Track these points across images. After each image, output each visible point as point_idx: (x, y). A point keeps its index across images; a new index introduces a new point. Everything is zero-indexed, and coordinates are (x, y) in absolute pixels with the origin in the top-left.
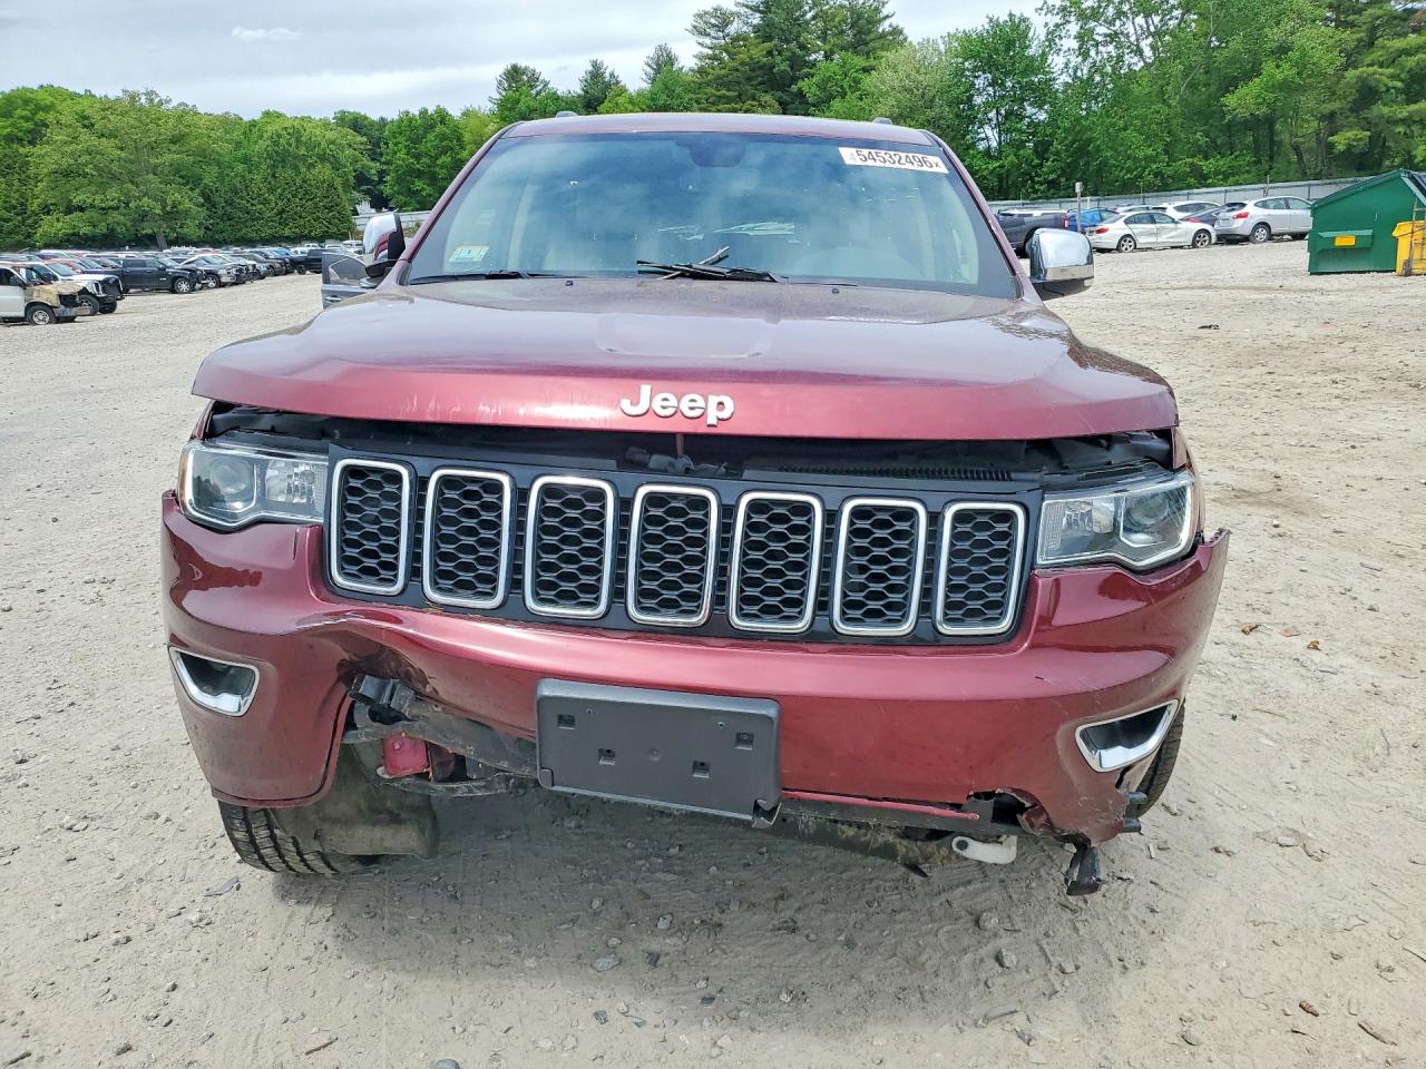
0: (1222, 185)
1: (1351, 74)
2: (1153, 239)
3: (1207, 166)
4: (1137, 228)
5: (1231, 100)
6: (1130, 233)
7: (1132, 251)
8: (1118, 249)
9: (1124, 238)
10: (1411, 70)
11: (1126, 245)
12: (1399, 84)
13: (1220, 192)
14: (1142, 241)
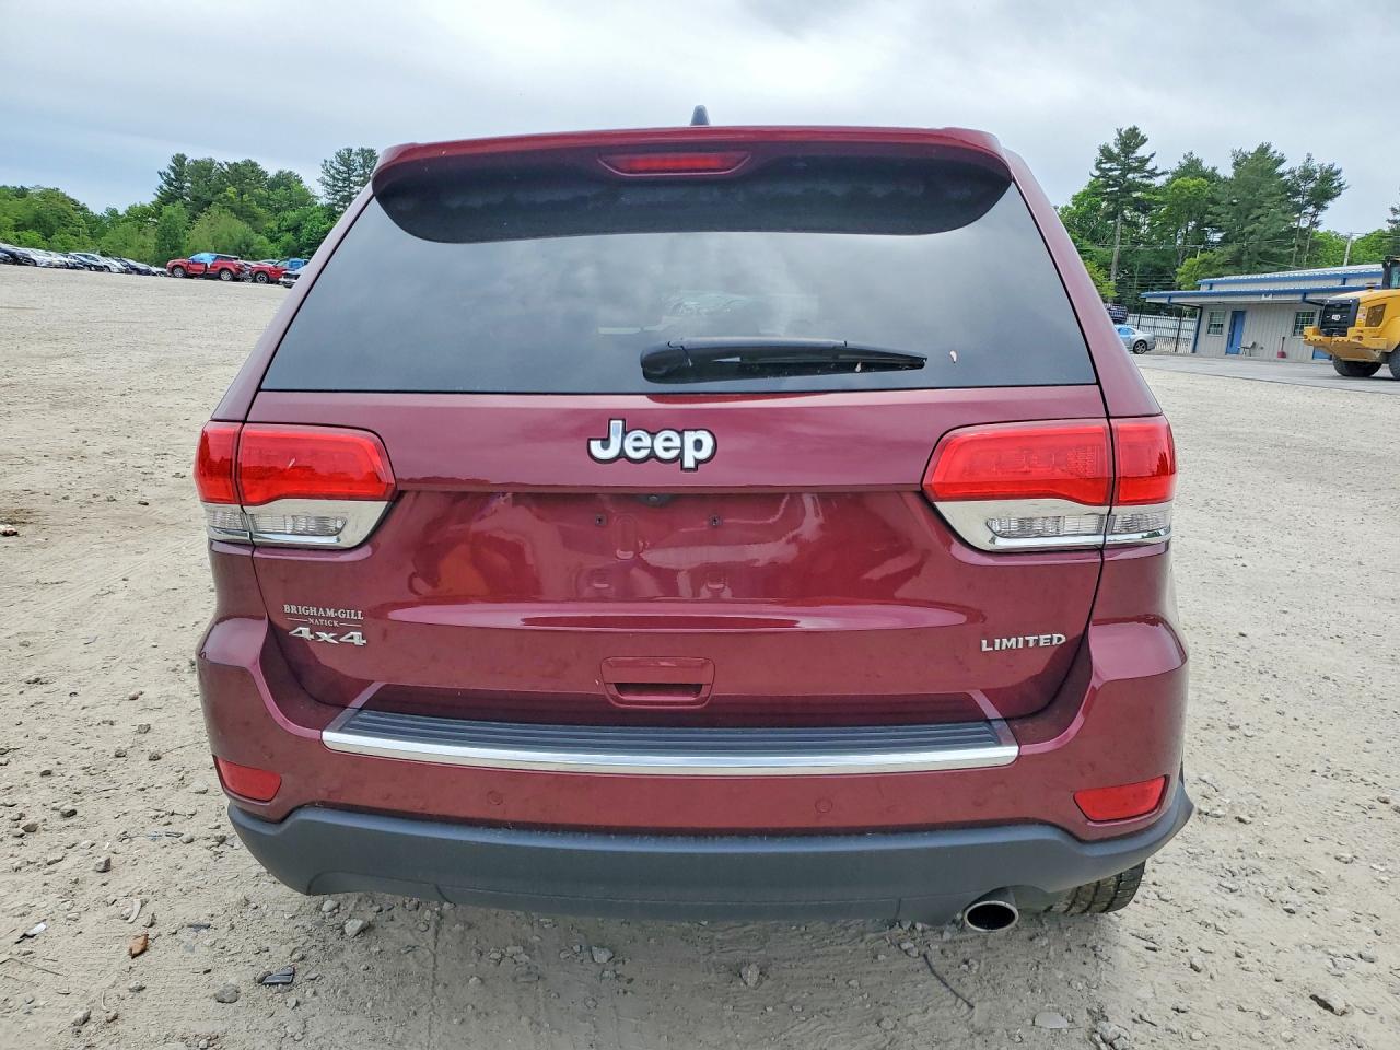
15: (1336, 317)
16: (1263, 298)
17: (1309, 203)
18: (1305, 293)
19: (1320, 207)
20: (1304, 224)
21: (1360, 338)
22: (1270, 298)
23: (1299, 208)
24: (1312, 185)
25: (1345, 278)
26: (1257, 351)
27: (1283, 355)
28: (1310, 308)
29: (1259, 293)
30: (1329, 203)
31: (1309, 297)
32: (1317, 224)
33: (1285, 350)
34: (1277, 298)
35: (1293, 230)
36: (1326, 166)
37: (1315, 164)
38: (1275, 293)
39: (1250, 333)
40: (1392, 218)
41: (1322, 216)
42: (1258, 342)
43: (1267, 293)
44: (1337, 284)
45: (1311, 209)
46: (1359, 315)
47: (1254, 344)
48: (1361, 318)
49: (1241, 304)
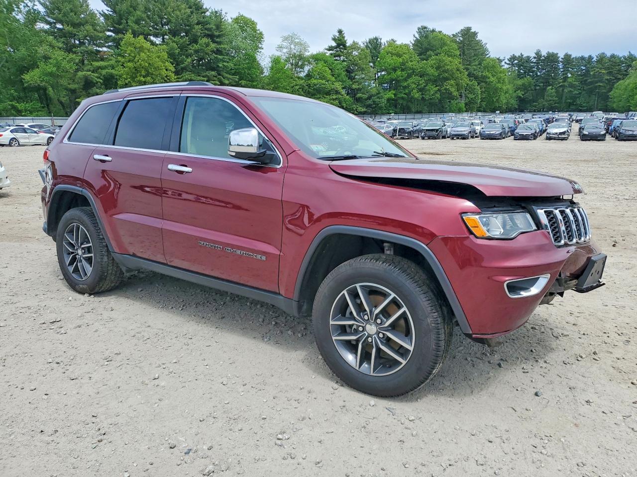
0: (29, 116)
1: (80, 74)
2: (27, 141)
3: (21, 106)
4: (18, 135)
5: (27, 77)
6: (15, 137)
7: (17, 146)
8: (10, 145)
9: (12, 139)
10: (104, 75)
11: (14, 143)
12: (101, 81)
13: (30, 119)
14: (22, 141)
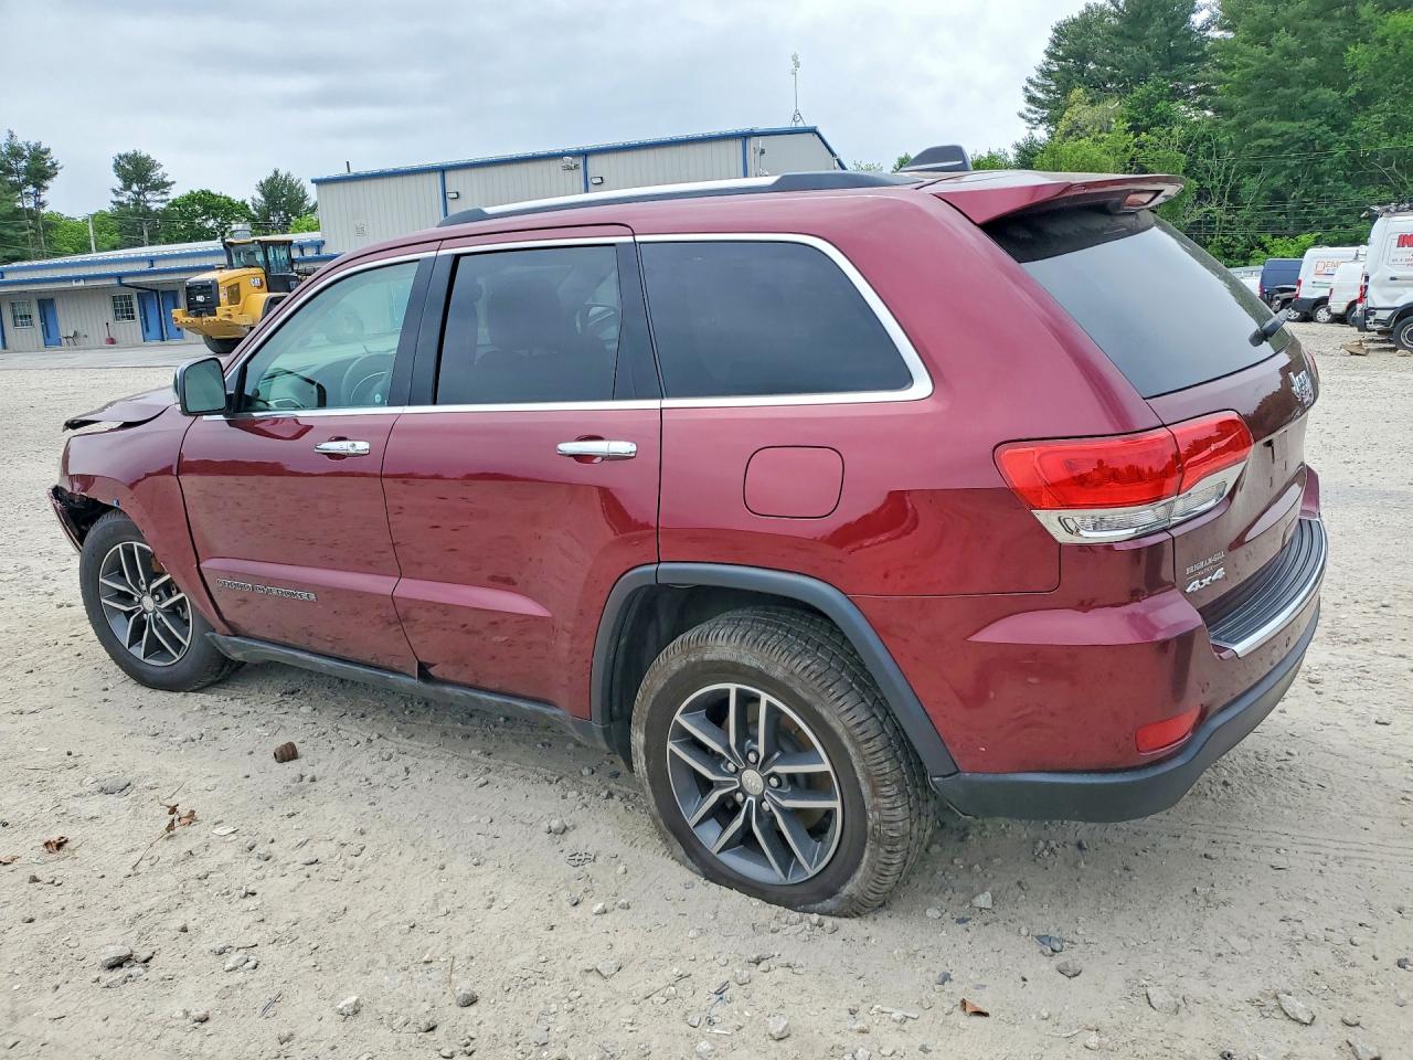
15: (200, 298)
16: (74, 284)
17: (26, 182)
18: (119, 277)
19: (39, 186)
20: (31, 205)
21: (229, 316)
22: (82, 283)
23: (17, 187)
24: (24, 163)
25: (152, 260)
26: (82, 339)
27: (112, 341)
28: (127, 292)
29: (70, 279)
30: (47, 183)
31: (125, 281)
32: (42, 205)
33: (112, 336)
34: (90, 283)
35: (18, 211)
36: (32, 144)
37: (20, 141)
38: (85, 278)
39: (66, 322)
40: (115, 199)
41: (45, 196)
42: (79, 330)
43: (78, 279)
44: (145, 267)
45: (31, 189)
46: (221, 295)
47: (75, 333)
48: (223, 297)
49: (50, 291)
